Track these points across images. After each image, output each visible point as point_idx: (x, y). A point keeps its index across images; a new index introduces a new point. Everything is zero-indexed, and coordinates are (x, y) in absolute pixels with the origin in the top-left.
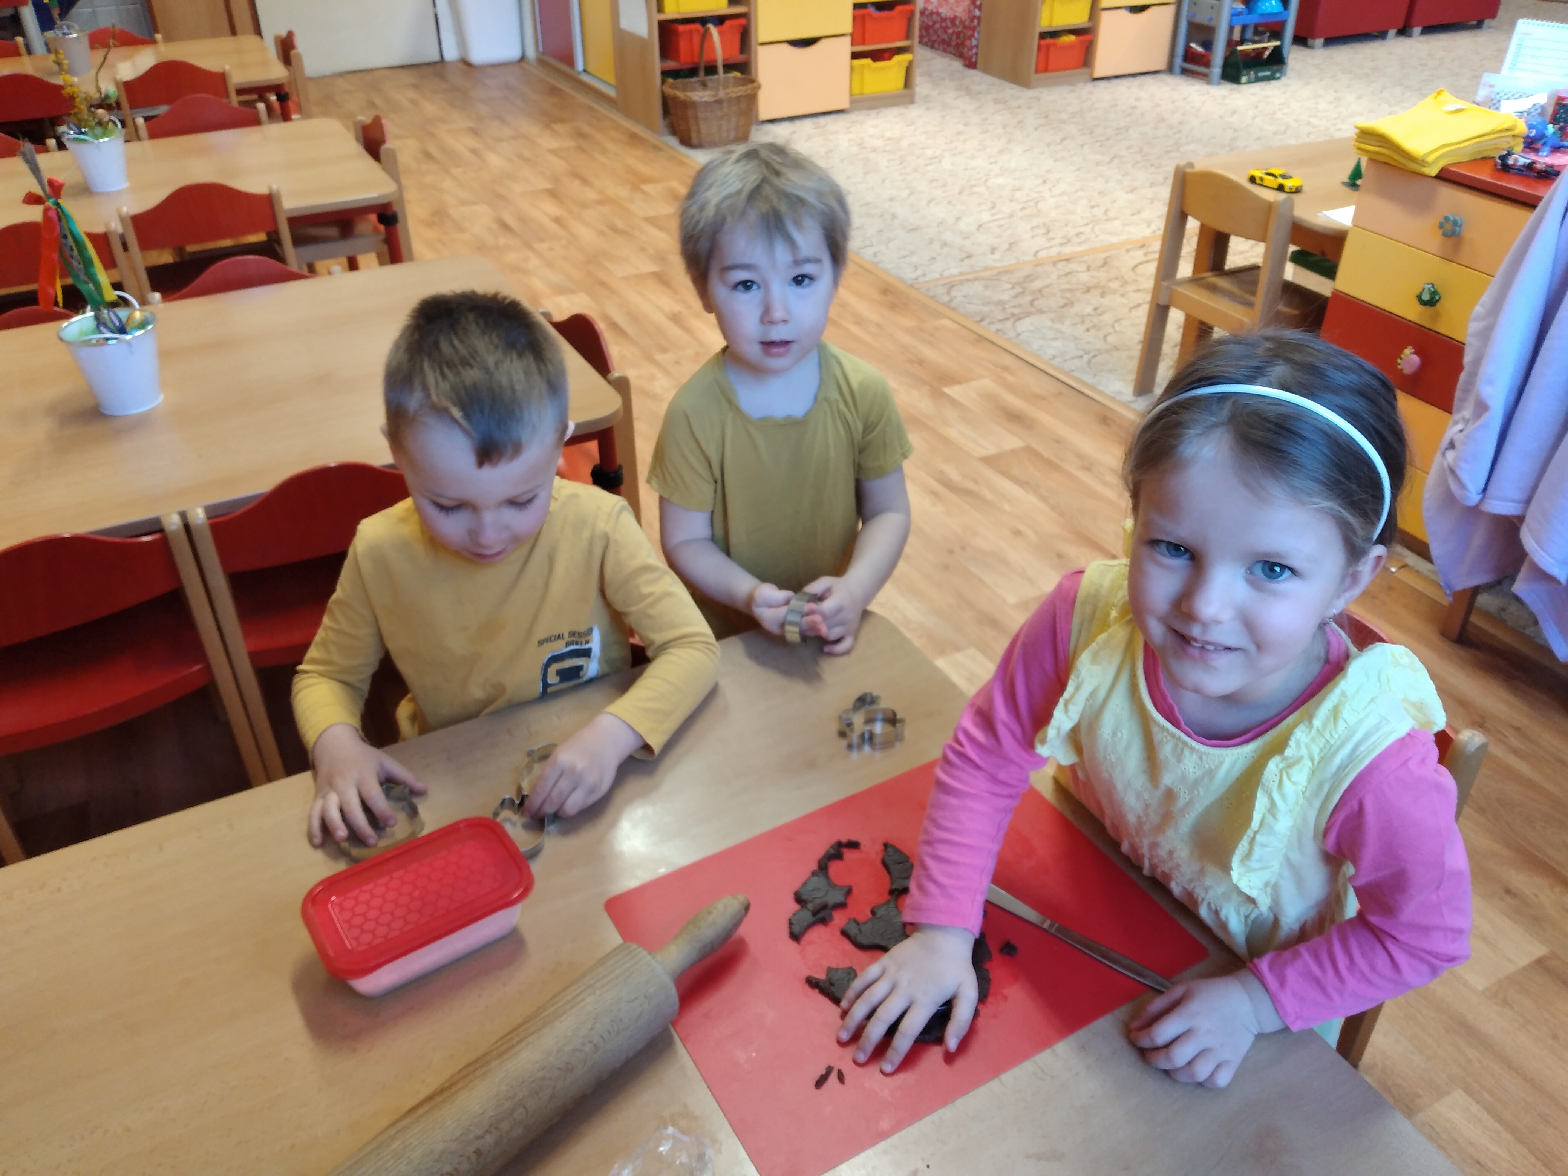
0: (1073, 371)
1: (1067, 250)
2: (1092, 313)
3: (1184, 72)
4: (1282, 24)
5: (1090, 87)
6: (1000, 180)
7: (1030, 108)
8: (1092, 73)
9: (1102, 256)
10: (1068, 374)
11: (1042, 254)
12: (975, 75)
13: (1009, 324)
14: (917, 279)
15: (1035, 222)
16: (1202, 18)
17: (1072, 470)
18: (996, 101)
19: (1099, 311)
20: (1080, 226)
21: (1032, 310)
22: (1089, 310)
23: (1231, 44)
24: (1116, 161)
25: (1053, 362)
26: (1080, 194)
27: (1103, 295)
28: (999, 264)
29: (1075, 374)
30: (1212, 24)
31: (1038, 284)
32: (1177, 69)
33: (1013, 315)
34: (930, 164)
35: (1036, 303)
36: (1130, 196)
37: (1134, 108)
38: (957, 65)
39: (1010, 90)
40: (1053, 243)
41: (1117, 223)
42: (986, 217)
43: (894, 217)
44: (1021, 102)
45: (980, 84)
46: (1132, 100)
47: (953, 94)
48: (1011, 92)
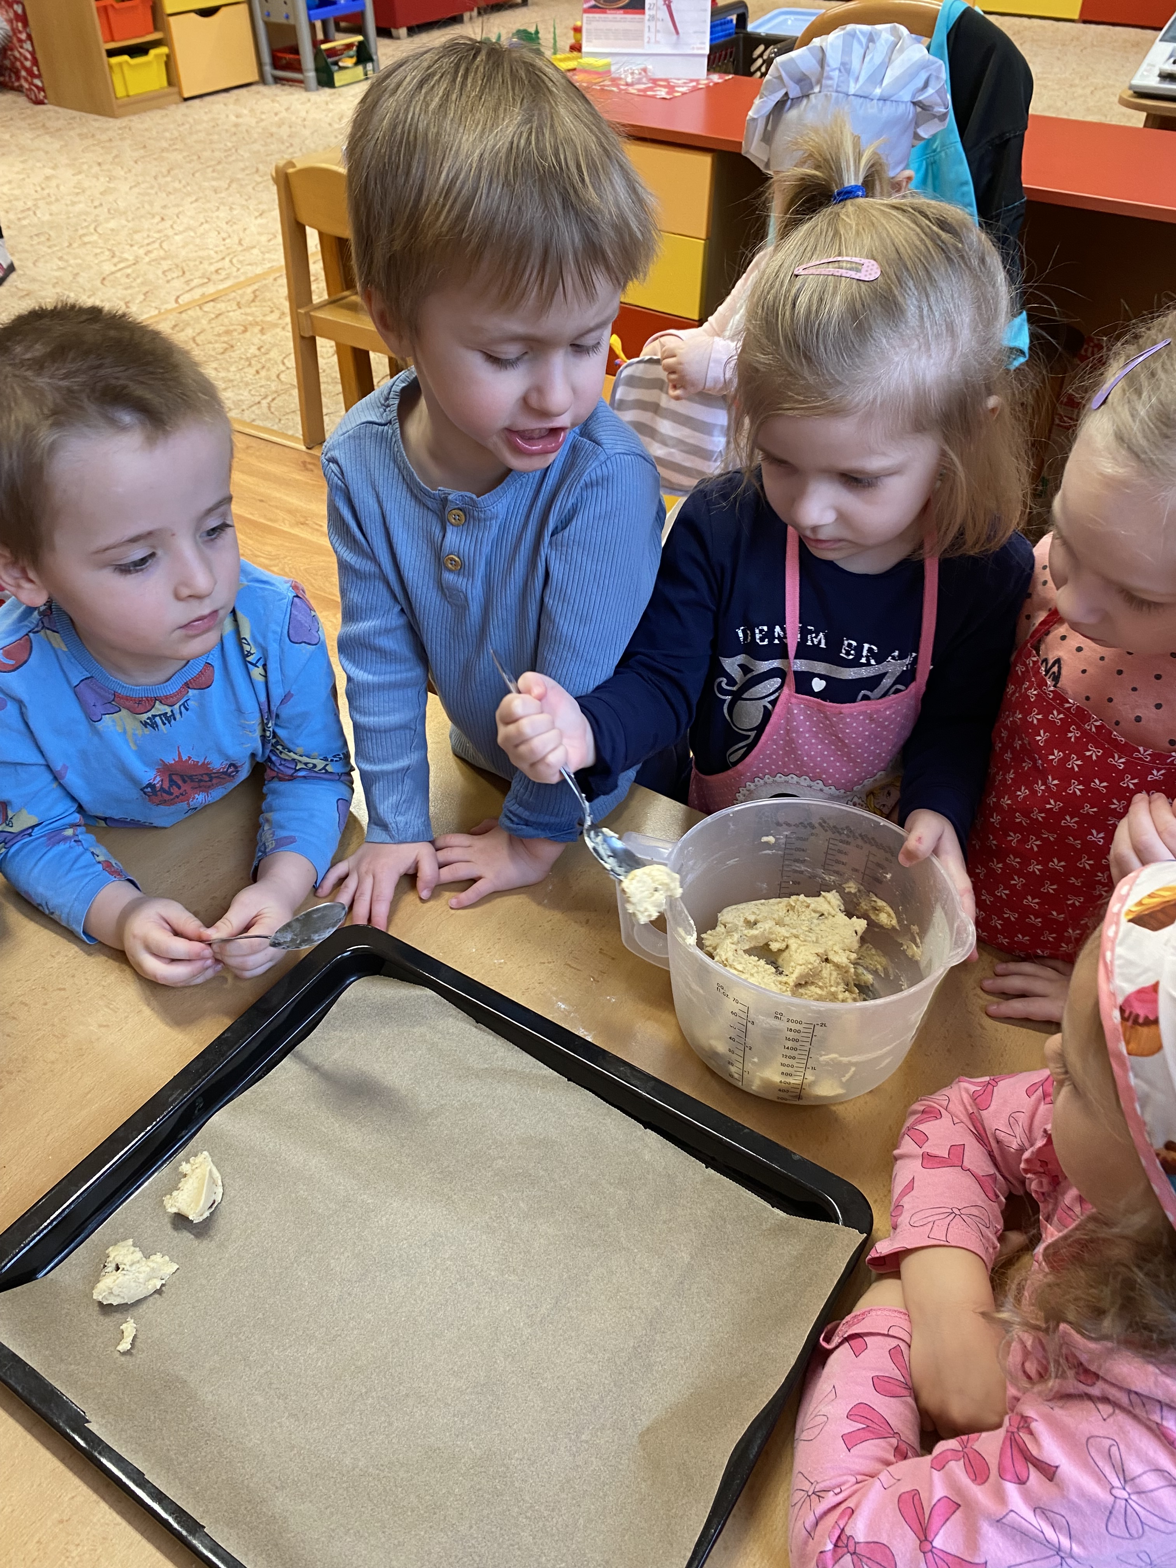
0: (254, 420)
1: (211, 289)
2: (257, 353)
3: (278, 80)
4: (362, 15)
5: (185, 105)
6: (112, 224)
7: (122, 139)
9: (249, 290)
10: (250, 425)
11: (185, 299)
12: (48, 109)
15: (165, 265)
16: (278, 18)
17: (286, 528)
18: (82, 136)
19: (263, 350)
20: (217, 262)
22: (253, 350)
23: (315, 44)
24: (234, 185)
26: (206, 226)
27: (262, 331)
29: (256, 423)
30: (291, 21)
32: (269, 78)
34: (24, 218)
36: (260, 221)
37: (236, 125)
38: (23, 100)
40: (193, 284)
41: (255, 251)
42: (108, 268)
44: (110, 134)
45: (58, 119)
46: (233, 118)
47: (29, 135)
48: (97, 124)
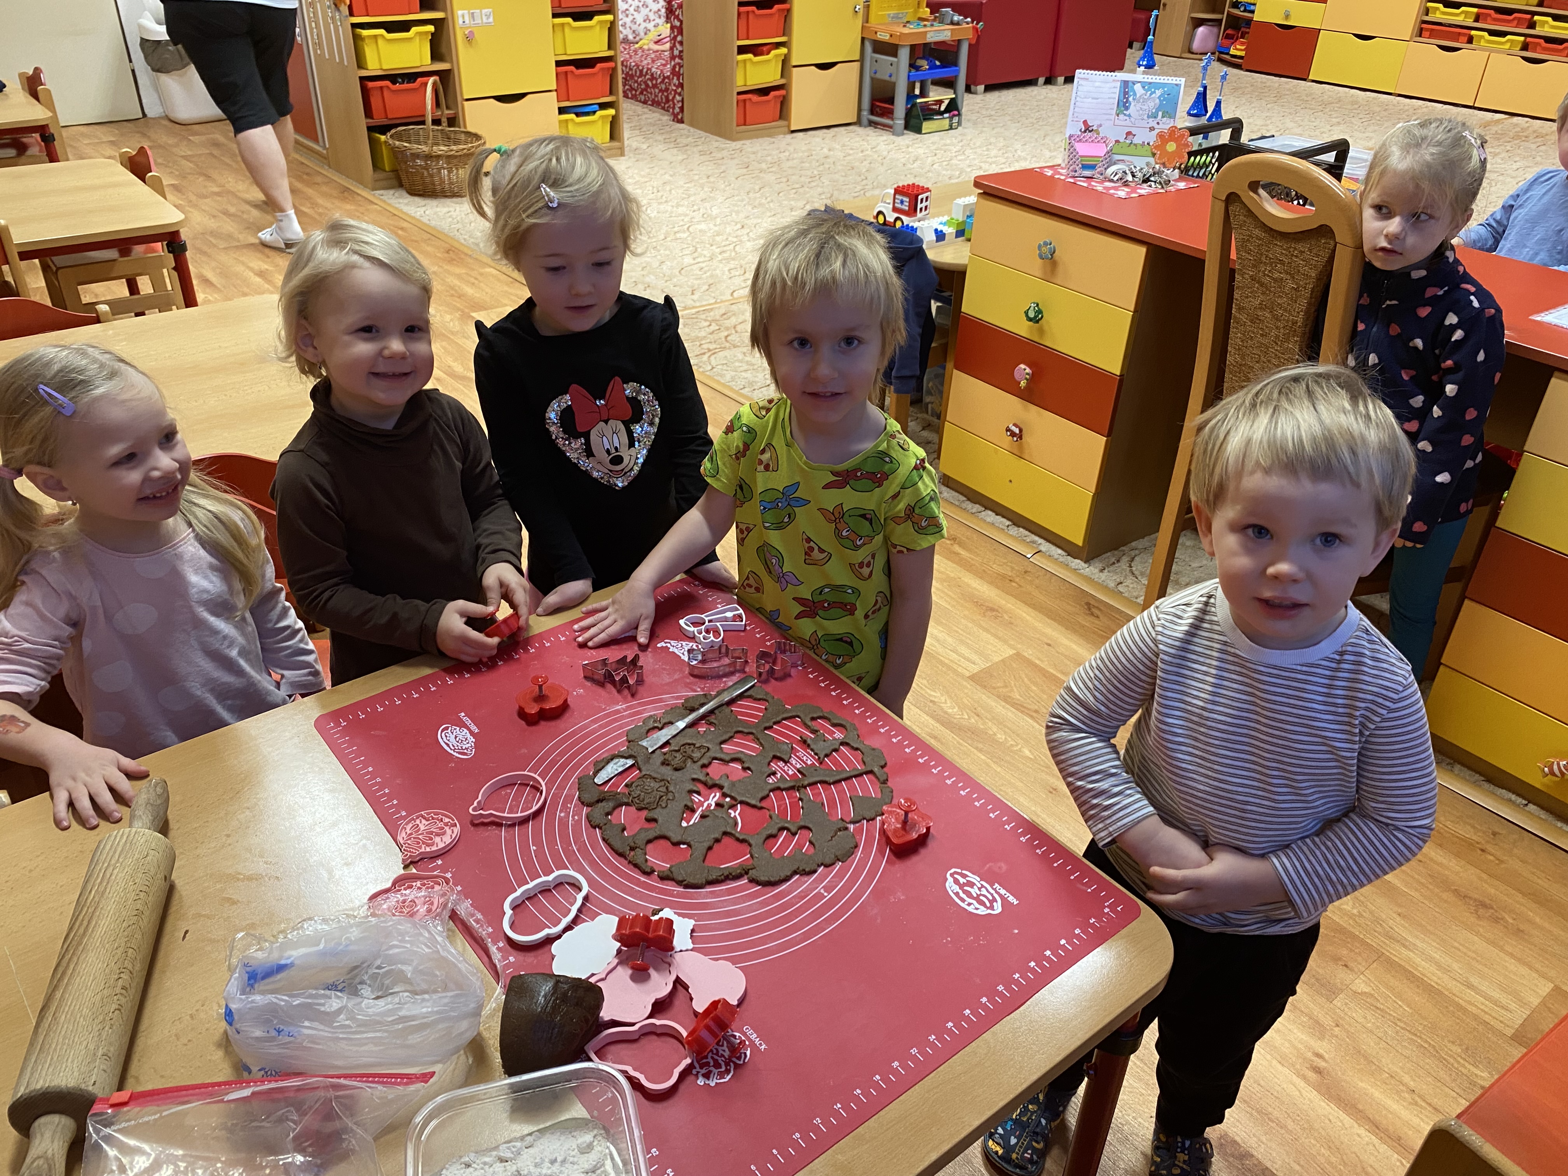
3: (872, 124)
5: (789, 137)
6: (703, 226)
7: (732, 158)
8: (789, 126)
12: (683, 129)
13: (705, 358)
15: (733, 264)
16: (883, 75)
18: (702, 153)
21: (728, 345)
23: (911, 97)
30: (893, 79)
31: (733, 321)
32: (865, 121)
33: (709, 350)
35: (729, 338)
37: (826, 157)
38: (666, 118)
39: (716, 142)
42: (688, 260)
44: (725, 153)
45: (688, 137)
46: (825, 150)
47: (661, 147)
48: (716, 144)
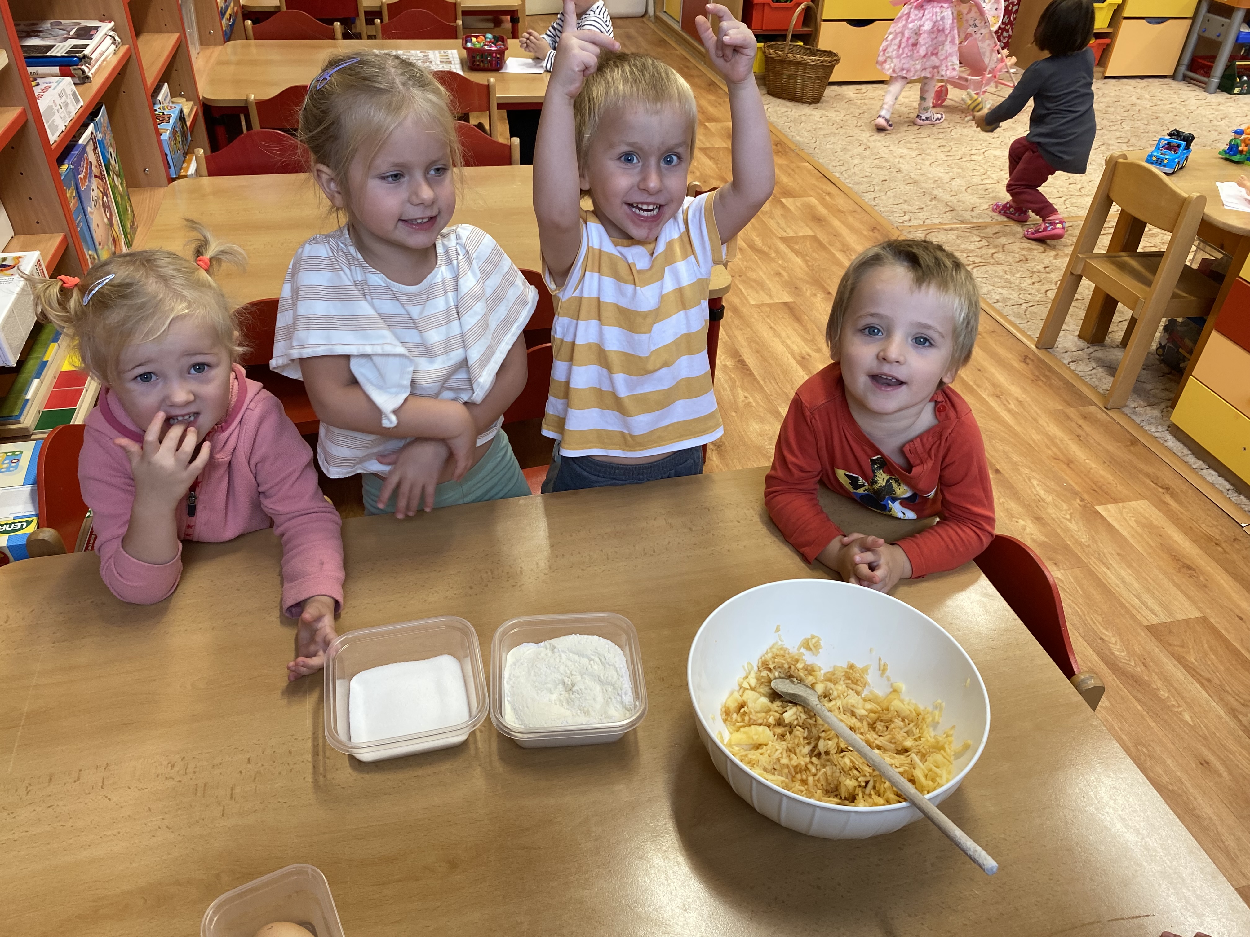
0: (1010, 314)
3: (1186, 79)
8: (1104, 72)
14: (903, 222)
16: (1211, 34)
19: (1048, 270)
21: (992, 261)
25: (995, 305)
28: (975, 220)
30: (1220, 39)
31: (1003, 240)
32: (1180, 76)
33: (974, 263)
35: (995, 255)
37: (1133, 105)
43: (899, 171)
